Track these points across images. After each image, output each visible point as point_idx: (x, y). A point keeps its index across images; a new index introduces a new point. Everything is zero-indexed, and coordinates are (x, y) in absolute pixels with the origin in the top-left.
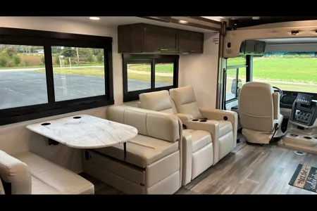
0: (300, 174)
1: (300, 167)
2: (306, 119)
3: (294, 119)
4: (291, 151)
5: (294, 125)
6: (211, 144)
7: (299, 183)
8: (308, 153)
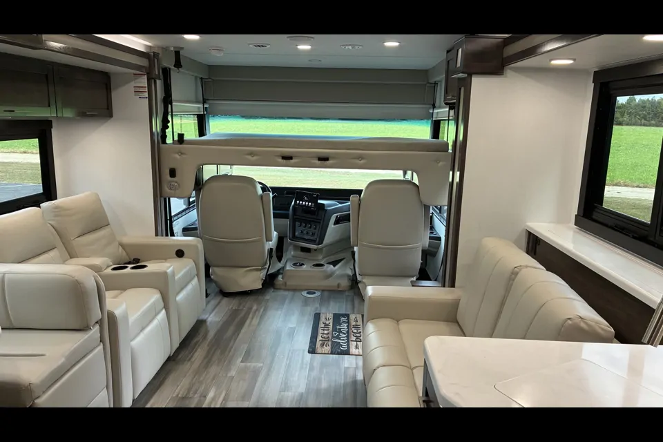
0: (320, 331)
1: (317, 317)
2: (313, 234)
3: (294, 238)
4: (297, 293)
5: (296, 247)
6: (164, 311)
7: (322, 345)
8: (323, 291)
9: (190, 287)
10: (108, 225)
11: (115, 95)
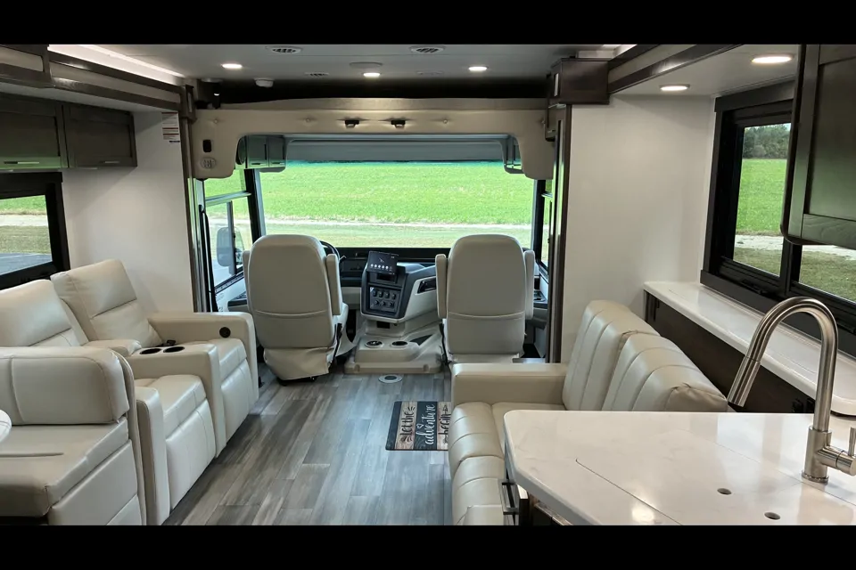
0: (401, 423)
1: (397, 407)
2: (392, 305)
3: (368, 310)
4: (374, 379)
5: (371, 322)
6: (206, 402)
7: (403, 440)
8: (406, 375)
9: (238, 373)
10: (135, 299)
11: (140, 139)
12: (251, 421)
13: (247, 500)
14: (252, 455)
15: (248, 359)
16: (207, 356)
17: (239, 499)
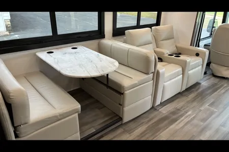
6: (182, 75)
9: (197, 69)
10: (173, 38)
12: (197, 84)
13: (183, 110)
14: (192, 96)
15: (202, 65)
16: (186, 61)
17: (182, 108)
